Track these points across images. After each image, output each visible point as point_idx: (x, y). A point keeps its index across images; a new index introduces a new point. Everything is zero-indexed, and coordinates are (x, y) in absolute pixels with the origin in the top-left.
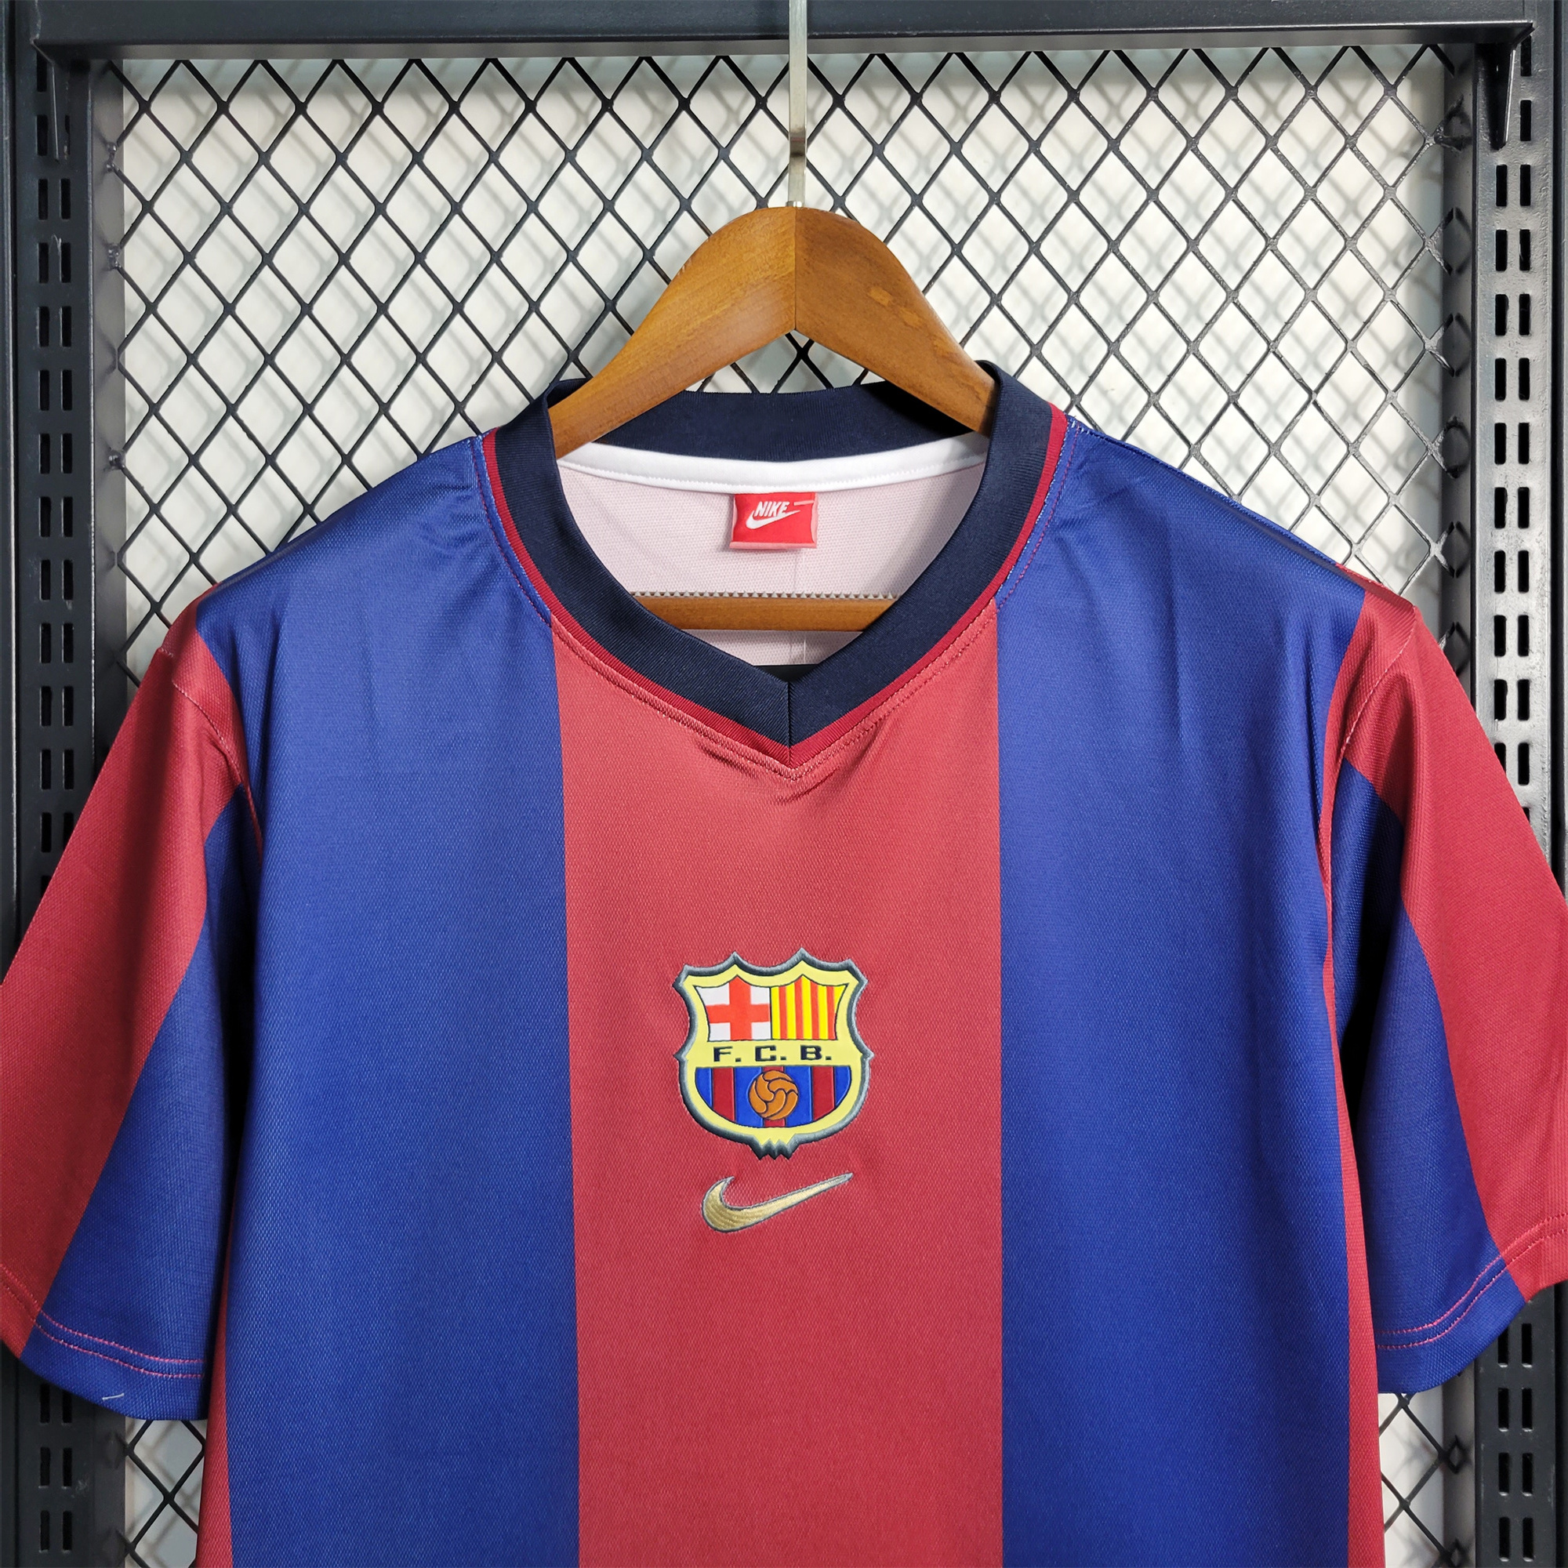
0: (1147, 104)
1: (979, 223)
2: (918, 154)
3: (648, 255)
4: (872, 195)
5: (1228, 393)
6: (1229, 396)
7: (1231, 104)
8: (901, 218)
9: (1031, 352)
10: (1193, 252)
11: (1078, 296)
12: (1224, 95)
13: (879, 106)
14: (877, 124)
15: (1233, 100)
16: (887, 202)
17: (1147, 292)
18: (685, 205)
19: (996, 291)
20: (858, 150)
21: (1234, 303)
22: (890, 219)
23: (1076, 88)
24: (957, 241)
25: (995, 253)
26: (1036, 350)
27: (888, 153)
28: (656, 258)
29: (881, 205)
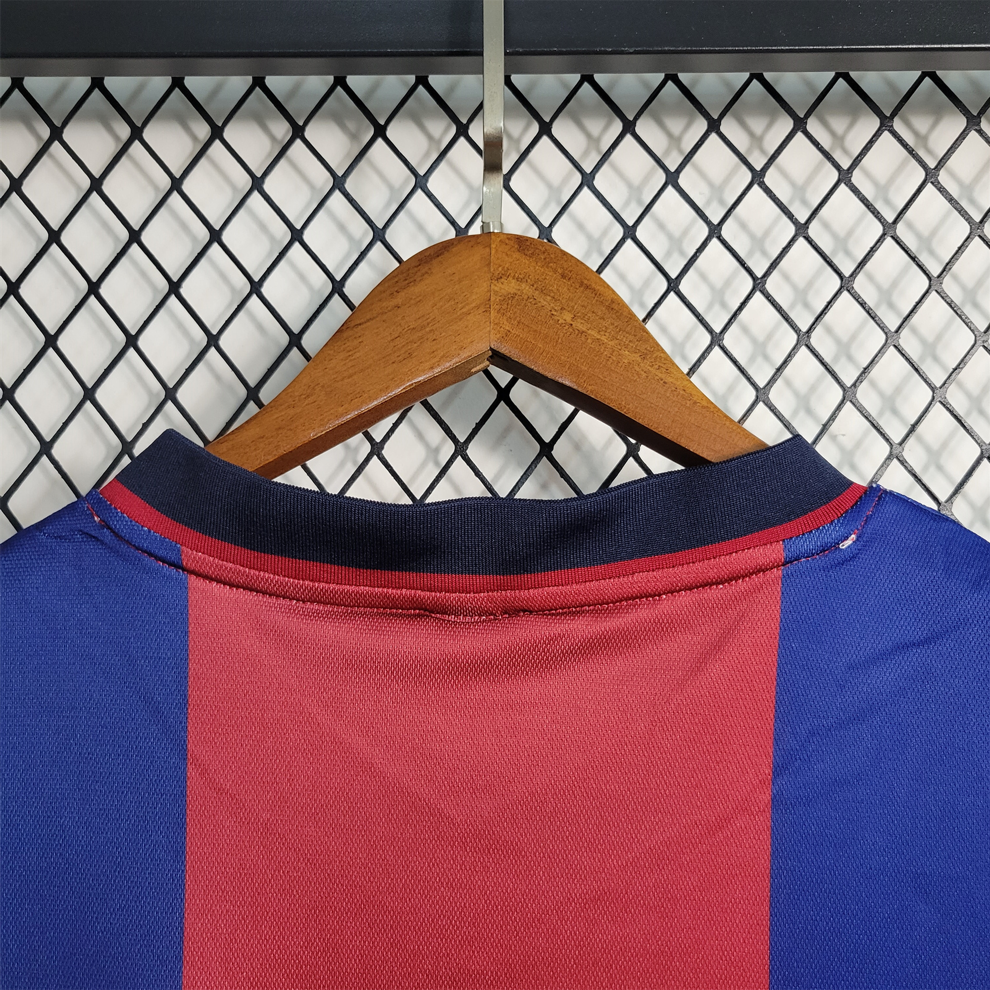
0: (881, 134)
1: (698, 257)
2: (630, 185)
3: (338, 287)
4: (581, 227)
5: (981, 446)
6: (982, 450)
7: (973, 134)
8: (612, 251)
9: (757, 397)
10: (936, 291)
11: (809, 337)
12: (965, 124)
13: (589, 136)
14: (586, 153)
15: (976, 130)
16: (596, 234)
17: (886, 333)
18: (379, 235)
19: (717, 329)
20: (566, 180)
21: (984, 346)
22: (600, 253)
23: (802, 116)
24: (673, 275)
25: (712, 287)
26: (762, 395)
27: (598, 182)
28: (346, 290)
29: (589, 237)
